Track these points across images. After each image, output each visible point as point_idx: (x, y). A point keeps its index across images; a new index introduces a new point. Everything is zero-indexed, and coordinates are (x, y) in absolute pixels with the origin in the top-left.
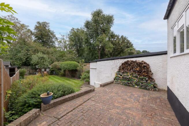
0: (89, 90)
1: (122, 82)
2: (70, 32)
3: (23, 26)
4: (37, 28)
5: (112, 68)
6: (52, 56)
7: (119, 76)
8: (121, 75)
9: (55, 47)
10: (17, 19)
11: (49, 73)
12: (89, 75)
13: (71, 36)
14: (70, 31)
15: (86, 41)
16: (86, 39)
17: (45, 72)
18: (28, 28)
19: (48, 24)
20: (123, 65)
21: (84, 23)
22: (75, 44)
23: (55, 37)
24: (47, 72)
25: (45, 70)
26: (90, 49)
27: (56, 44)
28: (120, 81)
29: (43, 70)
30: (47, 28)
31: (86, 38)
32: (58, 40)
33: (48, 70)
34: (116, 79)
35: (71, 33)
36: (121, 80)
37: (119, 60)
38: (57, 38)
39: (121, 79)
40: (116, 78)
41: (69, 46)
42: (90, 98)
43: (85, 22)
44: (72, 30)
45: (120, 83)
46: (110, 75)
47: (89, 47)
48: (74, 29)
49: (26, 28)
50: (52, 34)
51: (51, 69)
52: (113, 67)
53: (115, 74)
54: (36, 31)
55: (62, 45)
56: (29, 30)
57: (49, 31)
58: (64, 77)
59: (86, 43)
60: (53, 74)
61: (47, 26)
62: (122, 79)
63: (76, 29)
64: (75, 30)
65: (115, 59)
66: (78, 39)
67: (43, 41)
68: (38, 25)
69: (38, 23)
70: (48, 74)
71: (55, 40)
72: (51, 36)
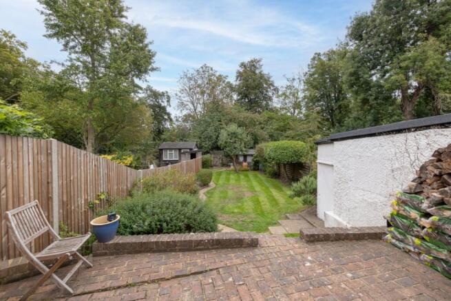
0: (230, 240)
1: (428, 253)
2: (309, 65)
3: (220, 78)
4: (240, 75)
5: (393, 171)
6: (262, 128)
7: (414, 214)
8: (427, 215)
9: (272, 110)
10: (212, 69)
11: (251, 167)
12: (316, 185)
13: (311, 75)
14: (310, 63)
15: (351, 80)
16: (352, 74)
17: (245, 164)
18: (227, 81)
19: (258, 61)
20: (439, 160)
21: (348, 28)
22: (322, 96)
23: (273, 86)
24: (249, 163)
25: (245, 160)
26: (365, 101)
27: (276, 103)
28: (417, 241)
29: (241, 159)
30: (257, 72)
31: (352, 70)
32: (280, 93)
33: (249, 159)
34: (397, 227)
35: (312, 68)
36: (423, 239)
37: (431, 132)
38: (276, 90)
39: (423, 233)
40: (397, 218)
41: (307, 103)
42: (208, 269)
43: (349, 25)
44: (314, 59)
45: (419, 254)
46: (382, 199)
47: (362, 96)
48: (319, 54)
49: (224, 82)
50: (267, 81)
51: (255, 157)
52: (397, 165)
53: (394, 201)
54: (238, 83)
55: (290, 102)
56: (229, 83)
57: (262, 76)
58: (276, 178)
59: (351, 86)
60: (258, 170)
61: (258, 66)
62: (428, 234)
63: (324, 54)
64: (322, 57)
65: (409, 130)
66: (330, 81)
67: (250, 100)
68: (241, 70)
69: (243, 65)
70: (249, 168)
71: (273, 94)
72: (265, 86)
